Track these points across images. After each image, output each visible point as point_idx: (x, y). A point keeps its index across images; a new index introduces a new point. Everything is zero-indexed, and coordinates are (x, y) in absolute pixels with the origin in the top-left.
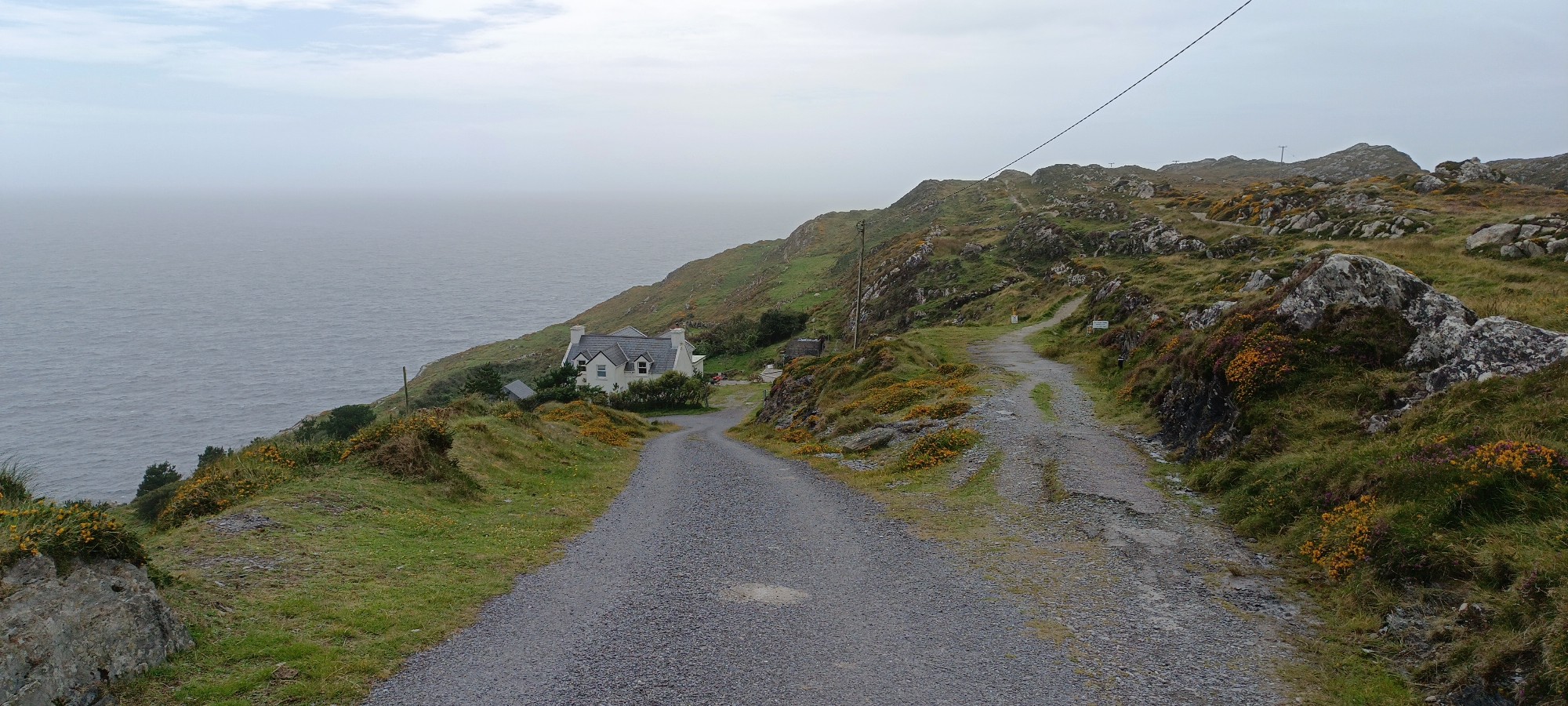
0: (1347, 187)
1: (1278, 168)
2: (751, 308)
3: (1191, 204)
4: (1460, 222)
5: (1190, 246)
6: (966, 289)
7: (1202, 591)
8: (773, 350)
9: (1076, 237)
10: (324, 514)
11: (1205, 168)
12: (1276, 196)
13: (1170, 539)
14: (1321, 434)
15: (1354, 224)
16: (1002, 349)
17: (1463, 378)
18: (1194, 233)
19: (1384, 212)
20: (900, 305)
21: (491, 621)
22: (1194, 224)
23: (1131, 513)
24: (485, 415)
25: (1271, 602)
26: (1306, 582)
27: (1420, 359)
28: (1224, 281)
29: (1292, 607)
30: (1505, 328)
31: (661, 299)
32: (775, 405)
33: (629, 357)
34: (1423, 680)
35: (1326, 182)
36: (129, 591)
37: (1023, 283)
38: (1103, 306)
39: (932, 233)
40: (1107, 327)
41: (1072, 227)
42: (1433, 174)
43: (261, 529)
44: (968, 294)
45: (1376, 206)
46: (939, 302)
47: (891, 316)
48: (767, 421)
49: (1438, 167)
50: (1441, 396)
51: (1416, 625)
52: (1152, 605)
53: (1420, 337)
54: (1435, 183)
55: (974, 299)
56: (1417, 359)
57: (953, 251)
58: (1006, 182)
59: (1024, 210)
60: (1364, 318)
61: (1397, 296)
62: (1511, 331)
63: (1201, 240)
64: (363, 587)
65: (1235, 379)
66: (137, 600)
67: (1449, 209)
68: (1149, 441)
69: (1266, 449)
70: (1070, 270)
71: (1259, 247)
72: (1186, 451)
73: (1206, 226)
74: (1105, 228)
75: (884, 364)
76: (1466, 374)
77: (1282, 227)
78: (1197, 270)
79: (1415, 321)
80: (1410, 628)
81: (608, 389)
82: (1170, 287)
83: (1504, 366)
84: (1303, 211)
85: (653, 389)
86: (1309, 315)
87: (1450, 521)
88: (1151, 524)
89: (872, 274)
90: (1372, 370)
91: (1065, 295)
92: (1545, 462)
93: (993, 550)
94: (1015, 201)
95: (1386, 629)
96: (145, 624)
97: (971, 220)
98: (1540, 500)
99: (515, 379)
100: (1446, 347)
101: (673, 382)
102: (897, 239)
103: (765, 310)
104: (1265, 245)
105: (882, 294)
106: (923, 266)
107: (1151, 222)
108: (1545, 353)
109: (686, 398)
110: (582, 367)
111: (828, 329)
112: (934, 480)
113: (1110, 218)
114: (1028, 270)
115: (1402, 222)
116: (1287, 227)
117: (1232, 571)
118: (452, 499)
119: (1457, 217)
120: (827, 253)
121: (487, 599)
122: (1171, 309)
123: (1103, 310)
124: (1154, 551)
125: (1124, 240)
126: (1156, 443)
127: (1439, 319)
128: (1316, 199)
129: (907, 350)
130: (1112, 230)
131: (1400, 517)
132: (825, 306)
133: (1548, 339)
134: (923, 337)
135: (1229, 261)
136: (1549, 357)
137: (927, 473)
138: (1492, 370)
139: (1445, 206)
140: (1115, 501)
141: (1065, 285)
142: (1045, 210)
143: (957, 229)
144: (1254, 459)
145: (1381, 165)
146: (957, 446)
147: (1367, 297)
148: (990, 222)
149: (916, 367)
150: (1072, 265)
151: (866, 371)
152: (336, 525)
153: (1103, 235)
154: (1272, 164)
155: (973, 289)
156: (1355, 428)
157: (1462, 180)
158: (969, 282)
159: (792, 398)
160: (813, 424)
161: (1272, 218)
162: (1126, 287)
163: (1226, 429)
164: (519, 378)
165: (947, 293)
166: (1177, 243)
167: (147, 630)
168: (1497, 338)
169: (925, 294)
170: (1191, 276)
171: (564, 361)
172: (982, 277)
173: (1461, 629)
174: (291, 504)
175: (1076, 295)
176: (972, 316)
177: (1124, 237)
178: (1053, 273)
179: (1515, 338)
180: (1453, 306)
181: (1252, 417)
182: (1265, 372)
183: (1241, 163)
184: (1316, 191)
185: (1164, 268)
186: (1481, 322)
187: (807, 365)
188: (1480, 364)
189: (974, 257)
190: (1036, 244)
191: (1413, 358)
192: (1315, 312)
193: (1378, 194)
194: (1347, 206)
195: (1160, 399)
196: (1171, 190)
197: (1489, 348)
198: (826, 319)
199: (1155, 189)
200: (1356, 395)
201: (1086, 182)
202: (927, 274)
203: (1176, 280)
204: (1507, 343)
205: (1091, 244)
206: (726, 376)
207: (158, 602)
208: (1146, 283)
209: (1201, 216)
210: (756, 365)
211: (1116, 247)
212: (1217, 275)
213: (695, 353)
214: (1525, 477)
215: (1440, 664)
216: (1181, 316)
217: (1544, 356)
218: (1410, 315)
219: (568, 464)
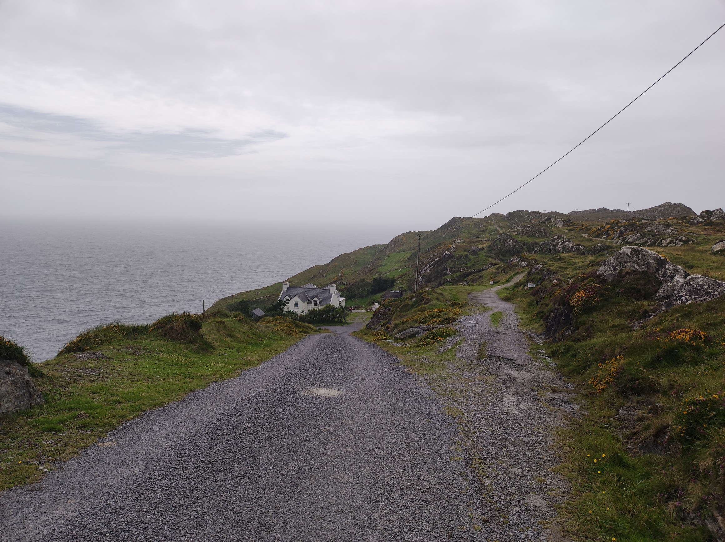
0: (656, 222)
1: (626, 214)
2: (369, 276)
3: (580, 230)
4: (710, 239)
5: (578, 249)
6: (471, 268)
7: (535, 398)
8: (378, 296)
9: (524, 245)
10: (132, 354)
11: (590, 213)
12: (621, 226)
13: (528, 375)
14: (611, 330)
15: (658, 239)
16: (484, 296)
17: (679, 304)
18: (580, 243)
19: (673, 234)
20: (439, 275)
21: (190, 399)
22: (581, 239)
23: (514, 365)
24: (227, 318)
25: (567, 403)
26: (587, 395)
27: (662, 296)
28: (592, 266)
29: (576, 406)
30: (700, 280)
31: (327, 271)
32: (375, 321)
33: (310, 298)
34: (628, 439)
35: (647, 220)
36: (14, 374)
37: (498, 266)
38: (533, 277)
39: (456, 242)
40: (535, 287)
41: (523, 240)
42: (699, 216)
43: (98, 358)
44: (471, 271)
45: (669, 231)
46: (458, 274)
47: (434, 280)
48: (371, 328)
49: (701, 213)
50: (667, 312)
51: (631, 414)
52: (508, 403)
53: (664, 285)
54: (700, 220)
55: (474, 273)
56: (661, 296)
57: (465, 251)
58: (493, 218)
59: (501, 232)
60: (637, 276)
61: (654, 266)
62: (702, 281)
63: (584, 246)
64: (136, 383)
65: (573, 304)
66: (17, 379)
67: (705, 233)
68: (538, 336)
69: (584, 336)
70: (520, 260)
71: (610, 250)
72: (553, 340)
73: (587, 240)
74: (538, 240)
75: (424, 301)
76: (680, 302)
77: (623, 241)
78: (579, 260)
79: (662, 278)
80: (627, 415)
81: (299, 312)
82: (566, 268)
83: (698, 298)
84: (634, 233)
85: (320, 313)
86: (611, 275)
87: (652, 365)
88: (522, 370)
89: (427, 261)
90: (639, 301)
91: (516, 271)
92: (701, 338)
93: (442, 379)
94: (497, 227)
95: (618, 416)
96: (21, 390)
97: (475, 236)
98: (696, 356)
99: (257, 308)
100: (675, 290)
101: (330, 309)
102: (440, 244)
103: (375, 277)
104: (613, 249)
105: (430, 270)
106: (451, 257)
107: (560, 237)
108: (717, 292)
109: (335, 318)
110: (287, 302)
111: (405, 287)
112: (430, 350)
113: (541, 236)
114: (501, 260)
115: (682, 239)
116: (625, 241)
117: (552, 390)
118: (197, 352)
119: (709, 237)
120: (407, 251)
121: (193, 391)
122: (563, 277)
123: (534, 278)
124: (519, 381)
125: (547, 246)
126: (542, 337)
127: (672, 276)
128: (641, 228)
129: (436, 295)
130: (541, 241)
131: (630, 364)
132: (404, 275)
133: (719, 285)
134: (447, 291)
135: (595, 256)
136: (719, 293)
137: (428, 348)
138: (693, 300)
139: (703, 231)
140: (508, 359)
141: (517, 267)
142: (510, 232)
143: (468, 240)
144: (577, 341)
145: (677, 213)
146: (446, 335)
147: (639, 266)
148: (484, 237)
149: (440, 303)
150: (521, 257)
151: (416, 304)
152: (135, 359)
153: (537, 243)
154: (623, 212)
155: (474, 268)
156: (627, 327)
157: (713, 219)
158: (472, 265)
159: (383, 318)
160: (388, 328)
161: (619, 237)
162: (545, 267)
163: (569, 329)
164: (259, 307)
165: (462, 270)
166: (572, 247)
167: (21, 393)
168: (696, 284)
169: (451, 271)
170: (576, 263)
171: (279, 299)
172: (478, 263)
173: (650, 415)
174: (118, 350)
175: (522, 272)
176: (474, 281)
177: (547, 245)
178: (512, 261)
179: (704, 285)
180: (679, 271)
181: (580, 322)
182: (587, 301)
183: (608, 211)
184: (641, 224)
185: (564, 259)
186: (689, 277)
187: (391, 302)
188: (687, 297)
189: (475, 253)
190: (505, 247)
191: (659, 295)
192: (614, 273)
193: (671, 225)
194: (655, 231)
195: (548, 317)
196: (571, 223)
197: (692, 289)
198: (404, 282)
199: (564, 223)
200: (630, 312)
201: (531, 219)
202: (452, 261)
203: (569, 265)
204: (700, 287)
205: (531, 248)
206: (355, 308)
207: (29, 381)
208: (555, 266)
209: (585, 235)
210: (370, 303)
211: (543, 250)
212: (589, 263)
213: (341, 296)
214: (690, 346)
215: (637, 431)
216: (568, 281)
217: (717, 293)
218: (659, 275)
219: (262, 340)
